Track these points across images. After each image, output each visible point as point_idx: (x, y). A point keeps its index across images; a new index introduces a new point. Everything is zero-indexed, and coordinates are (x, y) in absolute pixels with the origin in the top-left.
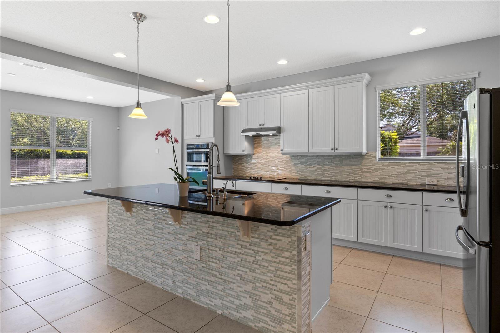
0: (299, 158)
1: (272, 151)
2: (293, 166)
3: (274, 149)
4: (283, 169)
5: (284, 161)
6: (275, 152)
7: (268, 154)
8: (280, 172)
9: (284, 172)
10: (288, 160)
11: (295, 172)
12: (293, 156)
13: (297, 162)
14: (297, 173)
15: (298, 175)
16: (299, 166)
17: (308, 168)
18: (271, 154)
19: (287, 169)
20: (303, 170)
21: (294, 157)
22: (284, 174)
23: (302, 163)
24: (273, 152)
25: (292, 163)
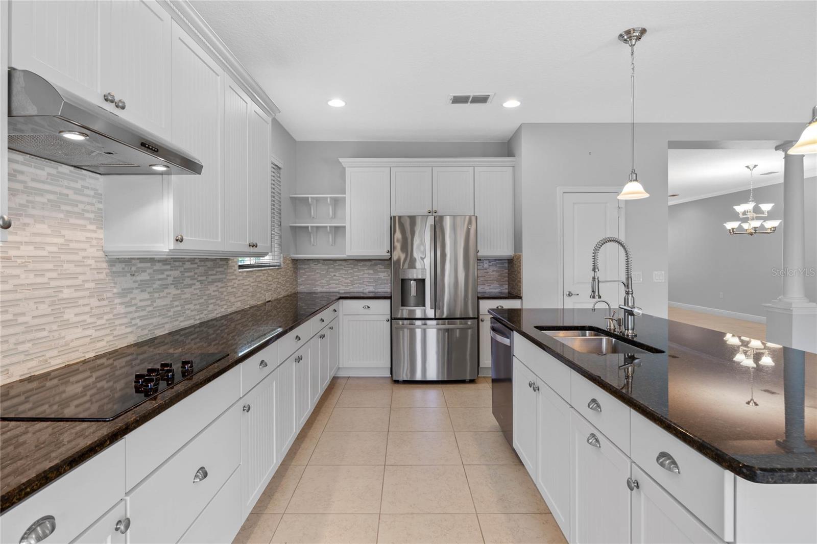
0: (134, 269)
1: (34, 234)
2: (117, 301)
3: (42, 228)
4: (86, 317)
5: (87, 285)
6: (48, 240)
7: (12, 253)
8: (71, 334)
9: (88, 332)
10: (102, 276)
11: (125, 321)
12: (120, 261)
13: (127, 282)
14: (127, 325)
15: (132, 332)
16: (135, 298)
17: (155, 302)
18: (27, 250)
19: (100, 317)
20: (143, 308)
21: (118, 267)
22: (88, 340)
23: (143, 286)
24: (38, 239)
25: (115, 291)
